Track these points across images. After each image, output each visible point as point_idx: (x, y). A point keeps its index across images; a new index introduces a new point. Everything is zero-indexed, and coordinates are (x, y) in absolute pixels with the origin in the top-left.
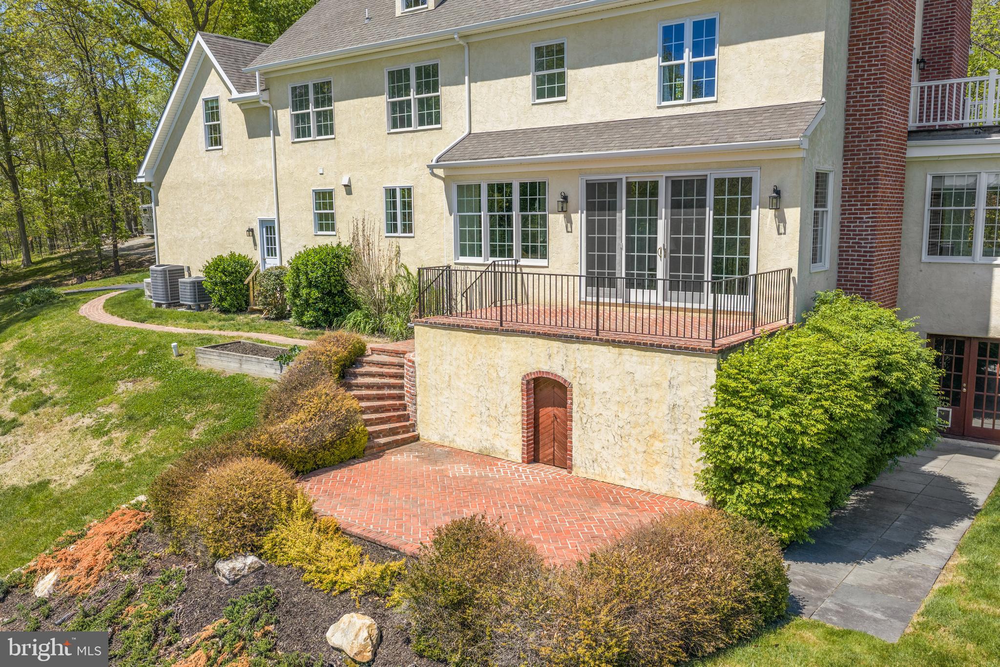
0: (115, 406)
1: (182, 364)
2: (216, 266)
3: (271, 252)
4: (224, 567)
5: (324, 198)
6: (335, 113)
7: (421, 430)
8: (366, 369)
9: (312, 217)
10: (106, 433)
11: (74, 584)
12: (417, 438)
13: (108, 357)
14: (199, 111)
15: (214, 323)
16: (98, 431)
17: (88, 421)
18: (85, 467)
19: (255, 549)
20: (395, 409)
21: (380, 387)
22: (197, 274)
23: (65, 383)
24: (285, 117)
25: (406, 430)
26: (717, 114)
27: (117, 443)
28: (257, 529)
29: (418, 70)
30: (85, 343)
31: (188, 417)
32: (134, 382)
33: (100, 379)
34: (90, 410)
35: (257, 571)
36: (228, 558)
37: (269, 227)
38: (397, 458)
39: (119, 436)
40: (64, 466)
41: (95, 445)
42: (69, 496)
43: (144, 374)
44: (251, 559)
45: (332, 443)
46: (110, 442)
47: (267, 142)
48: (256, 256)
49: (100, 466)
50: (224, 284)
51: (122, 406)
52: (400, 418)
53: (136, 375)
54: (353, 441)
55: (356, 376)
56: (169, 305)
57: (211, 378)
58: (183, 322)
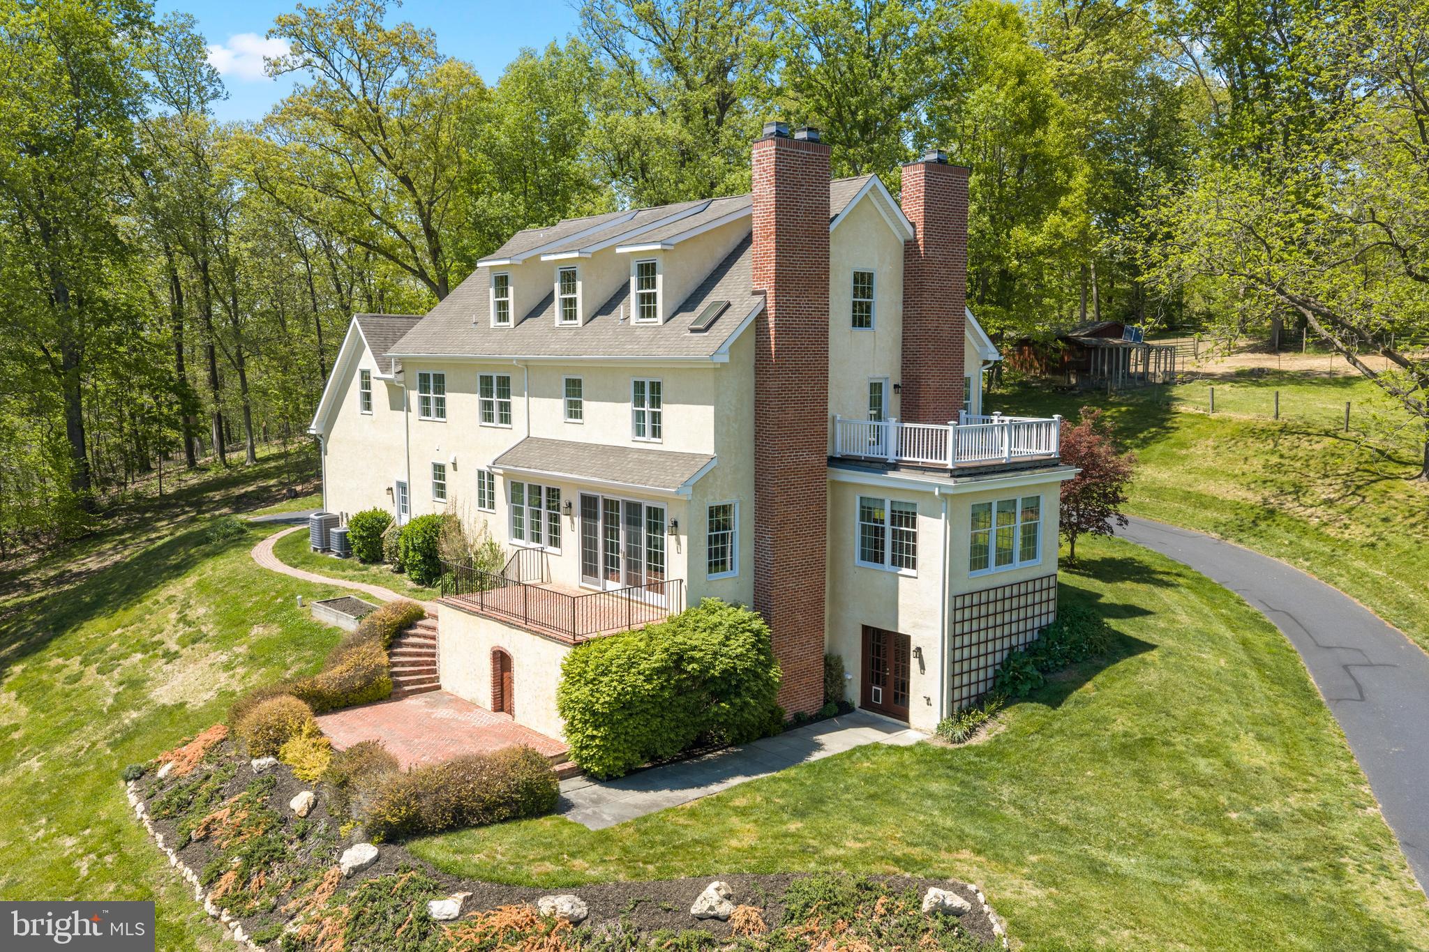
0: (245, 646)
1: (302, 614)
2: (359, 521)
3: (405, 510)
4: (255, 762)
5: (439, 470)
6: (447, 401)
7: (442, 682)
8: (419, 631)
9: (431, 485)
10: (232, 669)
11: (179, 771)
12: (439, 688)
13: (257, 602)
14: (357, 380)
15: (350, 572)
16: (228, 667)
17: (224, 658)
18: (211, 693)
19: (275, 753)
20: (428, 664)
21: (421, 646)
22: (344, 526)
23: (218, 623)
24: (414, 396)
25: (432, 680)
26: (661, 453)
27: (238, 677)
28: (277, 741)
29: (499, 378)
30: (243, 587)
31: (289, 661)
32: (265, 627)
33: (243, 622)
34: (229, 648)
35: (274, 767)
36: (258, 757)
37: (403, 487)
38: (413, 704)
39: (240, 671)
40: (199, 692)
41: (223, 677)
42: (196, 714)
43: (274, 621)
44: (271, 759)
45: (361, 688)
46: (233, 676)
47: (402, 414)
48: (393, 511)
49: (222, 693)
50: (361, 537)
51: (250, 647)
52: (428, 672)
53: (267, 621)
54: (379, 688)
55: (408, 636)
56: (324, 551)
57: (316, 629)
58: (326, 570)
